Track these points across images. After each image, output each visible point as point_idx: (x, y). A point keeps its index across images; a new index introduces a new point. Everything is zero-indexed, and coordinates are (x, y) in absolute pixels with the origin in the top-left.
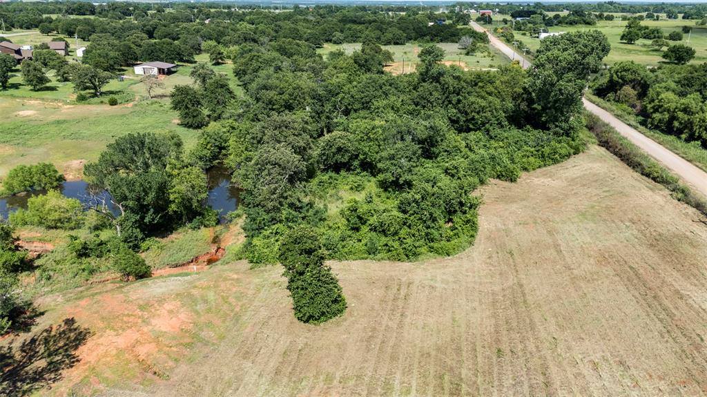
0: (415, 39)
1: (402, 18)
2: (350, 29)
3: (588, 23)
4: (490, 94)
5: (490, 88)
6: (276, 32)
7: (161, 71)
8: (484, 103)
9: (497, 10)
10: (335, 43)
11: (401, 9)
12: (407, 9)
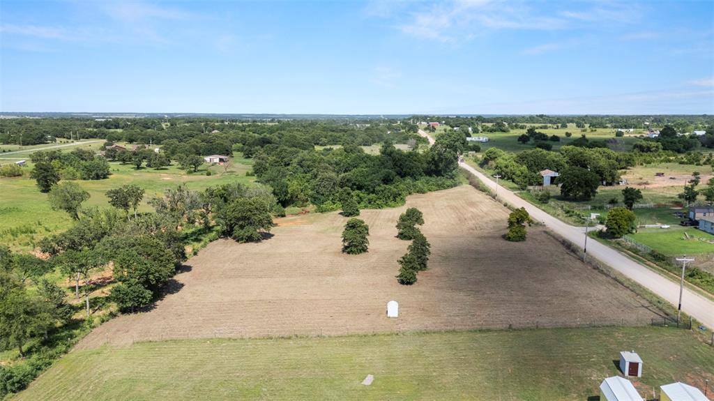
0: (378, 143)
1: (368, 128)
2: (331, 136)
3: (504, 131)
4: (415, 161)
5: (415, 158)
6: (280, 138)
7: (221, 160)
8: (413, 165)
9: (444, 122)
10: (321, 145)
11: (366, 122)
12: (370, 122)
